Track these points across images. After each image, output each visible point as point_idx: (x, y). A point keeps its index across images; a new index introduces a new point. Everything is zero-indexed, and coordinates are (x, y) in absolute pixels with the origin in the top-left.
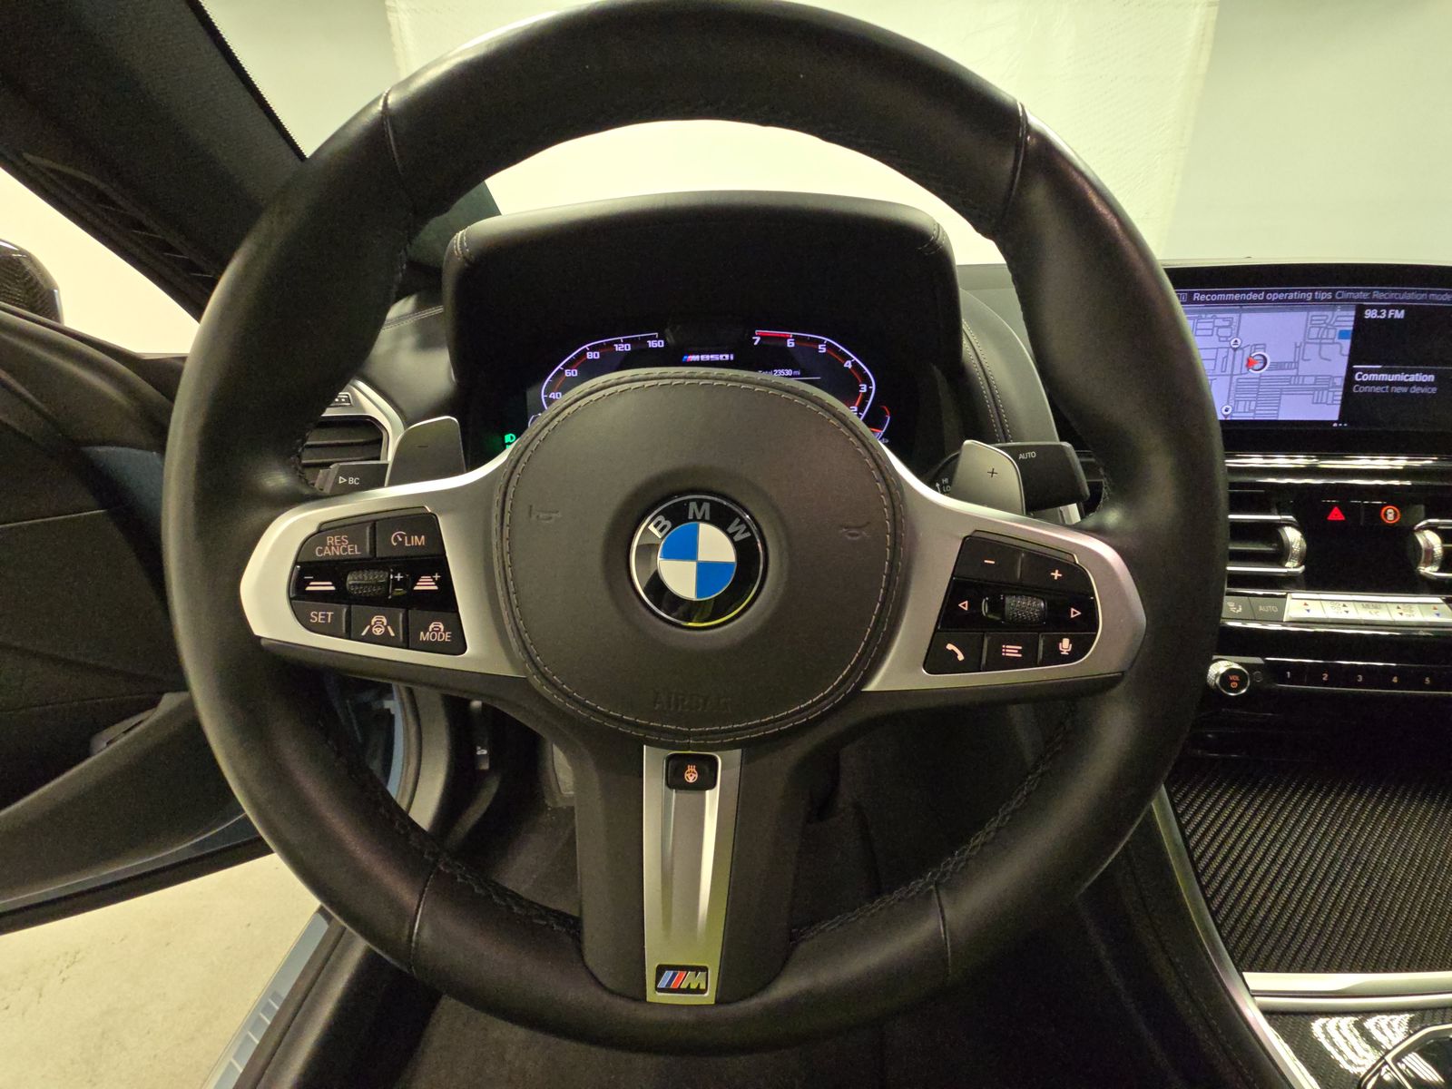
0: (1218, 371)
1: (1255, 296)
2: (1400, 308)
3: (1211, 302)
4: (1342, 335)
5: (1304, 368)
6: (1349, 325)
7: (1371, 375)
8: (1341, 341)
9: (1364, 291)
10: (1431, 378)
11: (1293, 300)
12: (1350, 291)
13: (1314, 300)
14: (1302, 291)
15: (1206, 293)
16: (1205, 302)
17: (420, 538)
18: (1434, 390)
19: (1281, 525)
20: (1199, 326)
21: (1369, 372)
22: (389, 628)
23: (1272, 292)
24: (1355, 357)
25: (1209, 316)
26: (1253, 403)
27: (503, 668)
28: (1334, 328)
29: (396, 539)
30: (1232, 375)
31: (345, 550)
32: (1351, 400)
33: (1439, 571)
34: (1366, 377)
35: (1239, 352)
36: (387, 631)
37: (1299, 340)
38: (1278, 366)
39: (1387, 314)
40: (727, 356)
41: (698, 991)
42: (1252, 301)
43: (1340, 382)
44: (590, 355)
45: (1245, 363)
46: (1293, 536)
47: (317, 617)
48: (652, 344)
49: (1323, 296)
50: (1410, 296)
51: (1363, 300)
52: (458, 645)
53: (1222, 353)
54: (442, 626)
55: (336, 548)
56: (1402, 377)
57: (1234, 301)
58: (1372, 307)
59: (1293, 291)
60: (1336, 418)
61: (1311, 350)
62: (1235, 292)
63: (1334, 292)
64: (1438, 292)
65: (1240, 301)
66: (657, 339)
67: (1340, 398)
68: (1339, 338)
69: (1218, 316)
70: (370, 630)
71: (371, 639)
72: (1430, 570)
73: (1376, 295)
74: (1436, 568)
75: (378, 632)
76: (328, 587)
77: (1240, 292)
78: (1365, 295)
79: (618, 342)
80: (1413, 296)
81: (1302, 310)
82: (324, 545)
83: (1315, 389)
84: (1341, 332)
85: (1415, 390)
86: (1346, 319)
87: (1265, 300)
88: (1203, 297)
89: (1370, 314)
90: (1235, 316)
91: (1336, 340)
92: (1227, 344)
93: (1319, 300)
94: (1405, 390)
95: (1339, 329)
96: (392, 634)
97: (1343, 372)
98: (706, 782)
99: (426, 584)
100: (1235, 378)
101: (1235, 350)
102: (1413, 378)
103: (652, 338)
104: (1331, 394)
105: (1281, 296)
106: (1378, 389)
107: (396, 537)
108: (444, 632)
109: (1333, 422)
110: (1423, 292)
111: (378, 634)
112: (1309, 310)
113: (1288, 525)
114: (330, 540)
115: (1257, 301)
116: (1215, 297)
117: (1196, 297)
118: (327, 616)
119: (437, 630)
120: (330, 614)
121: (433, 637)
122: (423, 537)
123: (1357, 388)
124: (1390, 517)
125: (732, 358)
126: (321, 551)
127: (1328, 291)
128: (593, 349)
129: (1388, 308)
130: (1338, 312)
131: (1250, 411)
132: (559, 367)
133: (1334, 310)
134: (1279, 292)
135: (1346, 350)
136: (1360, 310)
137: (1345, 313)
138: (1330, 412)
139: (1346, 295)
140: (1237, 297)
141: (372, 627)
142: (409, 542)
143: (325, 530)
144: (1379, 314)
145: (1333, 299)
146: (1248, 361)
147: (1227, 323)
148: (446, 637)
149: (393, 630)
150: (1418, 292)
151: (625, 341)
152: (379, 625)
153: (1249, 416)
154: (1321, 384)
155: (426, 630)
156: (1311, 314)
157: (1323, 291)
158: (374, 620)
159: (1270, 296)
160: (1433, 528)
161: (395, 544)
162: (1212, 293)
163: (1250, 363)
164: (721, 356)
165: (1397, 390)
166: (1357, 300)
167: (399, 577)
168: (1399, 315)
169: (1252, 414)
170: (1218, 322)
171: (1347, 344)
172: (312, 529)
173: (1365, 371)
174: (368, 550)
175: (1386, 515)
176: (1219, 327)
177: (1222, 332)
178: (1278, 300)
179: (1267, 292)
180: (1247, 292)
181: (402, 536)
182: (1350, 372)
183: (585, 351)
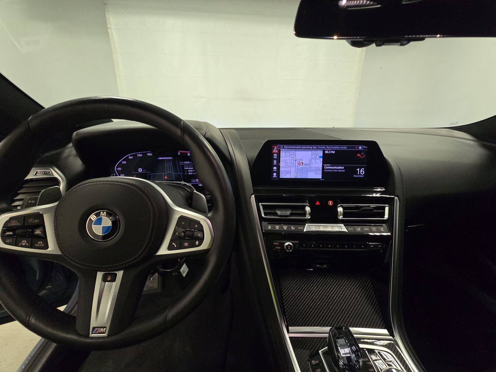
0: (292, 166)
1: (299, 147)
2: (333, 151)
3: (288, 148)
4: (320, 157)
5: (312, 165)
6: (322, 155)
7: (328, 167)
8: (320, 159)
9: (324, 146)
10: (343, 168)
11: (308, 148)
12: (321, 146)
13: (312, 148)
14: (310, 146)
15: (287, 146)
16: (287, 148)
17: (37, 220)
18: (344, 171)
19: (305, 206)
20: (286, 154)
21: (328, 166)
22: (27, 244)
23: (303, 146)
24: (324, 163)
25: (288, 152)
26: (301, 174)
27: (59, 252)
28: (318, 155)
29: (30, 221)
30: (295, 167)
31: (16, 224)
32: (324, 173)
33: (343, 217)
34: (327, 168)
35: (296, 161)
36: (26, 244)
37: (310, 158)
38: (306, 165)
39: (330, 152)
40: (171, 158)
41: (103, 333)
42: (298, 148)
43: (321, 169)
44: (130, 157)
45: (298, 164)
46: (308, 209)
47: (8, 241)
48: (148, 154)
49: (315, 147)
50: (336, 147)
51: (324, 149)
52: (46, 247)
53: (292, 161)
54: (42, 243)
55: (14, 224)
56: (336, 168)
57: (294, 148)
58: (327, 150)
59: (308, 146)
60: (321, 178)
61: (313, 161)
62: (294, 146)
63: (317, 146)
64: (343, 146)
65: (295, 148)
66: (150, 153)
67: (321, 173)
68: (320, 158)
69: (291, 152)
70: (21, 244)
71: (22, 246)
72: (341, 217)
73: (327, 147)
74: (342, 217)
75: (24, 244)
76: (11, 233)
77: (295, 146)
78: (325, 147)
79: (138, 154)
80: (337, 147)
81: (310, 151)
82: (11, 223)
83: (315, 171)
84: (320, 156)
85: (340, 171)
86: (321, 153)
87: (301, 148)
88: (286, 147)
89: (326, 152)
90: (295, 152)
91: (319, 158)
92: (293, 159)
93: (314, 149)
94: (337, 171)
95: (319, 156)
96: (28, 245)
97: (321, 166)
98: (113, 280)
99: (38, 232)
100: (296, 167)
101: (295, 160)
102: (338, 168)
103: (148, 153)
104: (319, 172)
105: (305, 147)
106: (330, 171)
107: (31, 220)
108: (42, 244)
109: (320, 179)
110: (339, 146)
111: (24, 245)
112: (312, 151)
113: (307, 206)
114: (13, 222)
115: (299, 148)
116: (289, 147)
117: (285, 147)
118: (10, 240)
119: (40, 243)
120: (11, 240)
121: (39, 245)
122: (38, 220)
123: (325, 170)
124: (331, 203)
125: (172, 158)
126: (10, 224)
127: (316, 146)
128: (130, 156)
129: (330, 151)
130: (319, 152)
131: (301, 176)
132: (121, 161)
133: (318, 151)
134: (304, 146)
135: (322, 161)
136: (324, 151)
137: (320, 152)
138: (319, 176)
139: (320, 147)
140: (294, 147)
141: (22, 243)
142: (34, 221)
143: (11, 219)
144: (329, 152)
145: (317, 148)
146: (299, 163)
147: (293, 154)
148: (43, 245)
149: (28, 244)
150: (338, 146)
151: (140, 154)
152: (24, 242)
153: (300, 177)
154: (316, 169)
155: (37, 243)
156: (312, 152)
157: (315, 146)
158: (23, 241)
159: (303, 147)
160: (342, 206)
161: (30, 222)
162: (288, 146)
163: (299, 164)
164: (169, 158)
165: (335, 171)
166: (323, 149)
167: (30, 230)
168: (334, 152)
169: (301, 177)
170: (291, 153)
171: (322, 159)
172: (8, 219)
173: (327, 166)
174: (22, 223)
175: (329, 203)
176: (291, 155)
177: (292, 156)
178: (304, 148)
179: (301, 146)
180: (297, 146)
181: (32, 220)
182: (323, 166)
183: (128, 156)
